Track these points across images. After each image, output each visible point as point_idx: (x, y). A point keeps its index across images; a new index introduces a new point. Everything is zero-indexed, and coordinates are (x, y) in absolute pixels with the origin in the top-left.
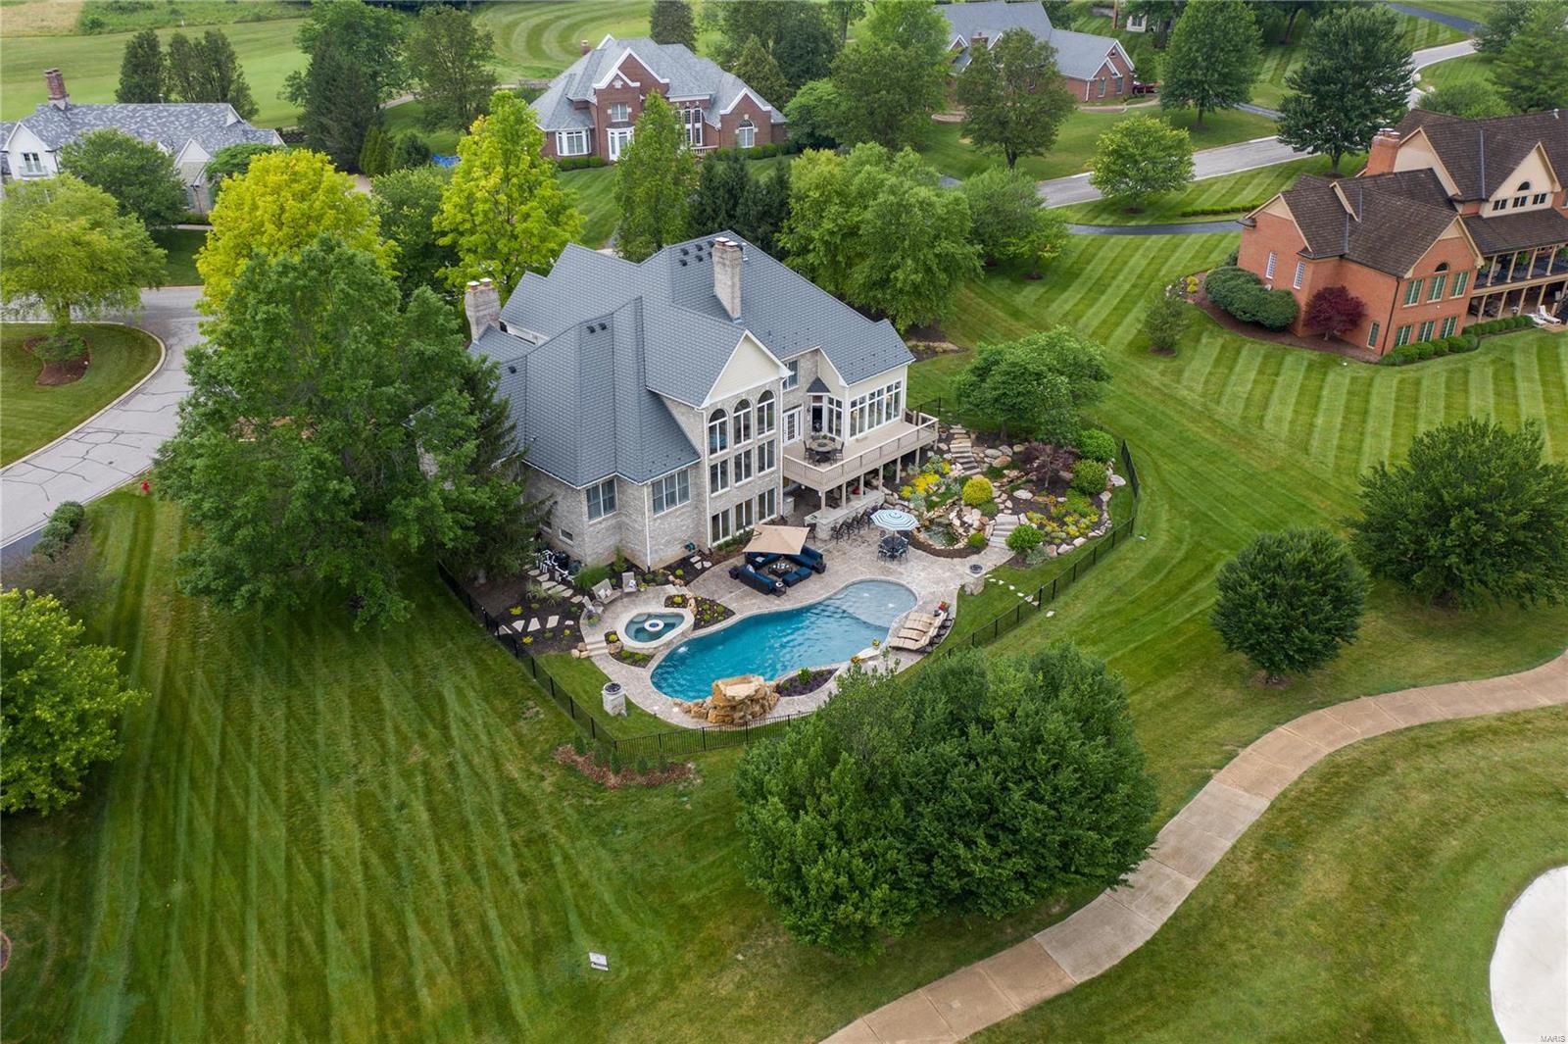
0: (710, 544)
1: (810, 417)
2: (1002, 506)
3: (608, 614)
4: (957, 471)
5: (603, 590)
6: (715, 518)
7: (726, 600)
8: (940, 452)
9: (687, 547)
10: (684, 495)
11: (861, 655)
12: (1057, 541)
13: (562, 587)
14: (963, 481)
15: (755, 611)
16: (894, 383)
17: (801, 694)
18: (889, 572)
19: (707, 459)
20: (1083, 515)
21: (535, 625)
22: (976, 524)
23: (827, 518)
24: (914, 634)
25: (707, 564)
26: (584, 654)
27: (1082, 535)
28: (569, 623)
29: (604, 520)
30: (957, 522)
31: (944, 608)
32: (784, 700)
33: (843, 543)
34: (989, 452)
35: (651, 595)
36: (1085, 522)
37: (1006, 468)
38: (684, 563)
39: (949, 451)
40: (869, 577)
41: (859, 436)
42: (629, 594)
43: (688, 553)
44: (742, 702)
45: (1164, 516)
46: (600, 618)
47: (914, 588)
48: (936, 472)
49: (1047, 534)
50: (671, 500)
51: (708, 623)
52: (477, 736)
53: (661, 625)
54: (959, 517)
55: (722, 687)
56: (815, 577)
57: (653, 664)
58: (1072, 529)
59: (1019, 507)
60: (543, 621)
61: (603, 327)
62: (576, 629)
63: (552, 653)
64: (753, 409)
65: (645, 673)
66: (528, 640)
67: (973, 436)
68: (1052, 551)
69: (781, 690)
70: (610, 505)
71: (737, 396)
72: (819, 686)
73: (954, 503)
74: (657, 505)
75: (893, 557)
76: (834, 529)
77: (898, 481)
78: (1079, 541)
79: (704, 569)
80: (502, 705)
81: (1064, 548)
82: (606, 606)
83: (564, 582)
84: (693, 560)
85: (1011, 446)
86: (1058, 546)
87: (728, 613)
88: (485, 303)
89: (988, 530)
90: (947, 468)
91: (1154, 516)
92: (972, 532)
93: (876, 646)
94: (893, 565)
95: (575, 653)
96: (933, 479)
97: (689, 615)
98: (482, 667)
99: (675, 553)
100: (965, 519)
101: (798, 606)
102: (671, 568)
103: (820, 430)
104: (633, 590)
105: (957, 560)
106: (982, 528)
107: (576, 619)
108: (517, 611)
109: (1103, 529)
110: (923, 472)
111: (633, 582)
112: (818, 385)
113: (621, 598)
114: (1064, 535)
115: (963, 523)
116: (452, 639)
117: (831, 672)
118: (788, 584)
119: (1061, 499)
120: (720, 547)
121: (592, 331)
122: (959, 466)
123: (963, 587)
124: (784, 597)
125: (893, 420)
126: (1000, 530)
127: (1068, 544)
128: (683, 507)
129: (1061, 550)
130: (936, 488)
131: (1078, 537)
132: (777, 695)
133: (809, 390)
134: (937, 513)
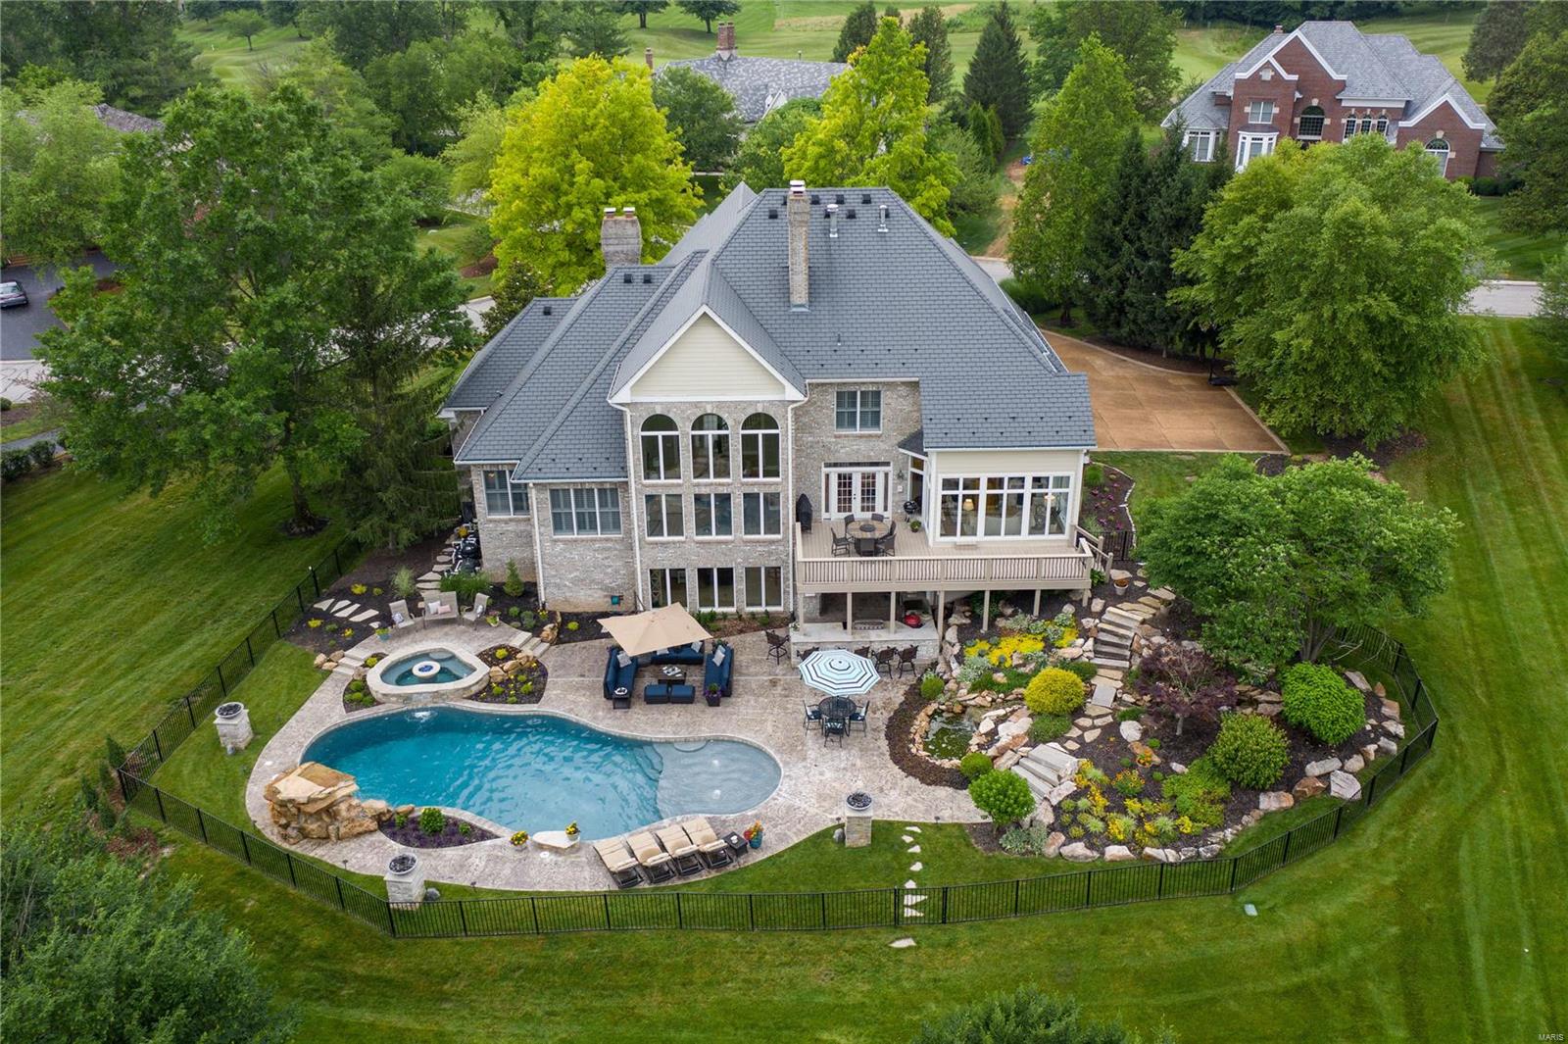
1: (903, 488)
2: (1076, 734)
4: (1080, 649)
5: (441, 604)
6: (656, 575)
7: (560, 682)
8: (1083, 611)
9: (613, 598)
10: (610, 524)
11: (542, 836)
12: (1076, 831)
17: (406, 841)
18: (795, 749)
20: (1176, 812)
21: (349, 611)
22: (1006, 742)
26: (327, 665)
27: (1130, 842)
28: (375, 625)
29: (513, 522)
30: (988, 727)
31: (754, 836)
32: (380, 836)
35: (490, 634)
36: (1165, 823)
39: (1100, 615)
40: (759, 740)
41: (961, 539)
42: (462, 622)
43: (612, 608)
45: (1359, 893)
46: (397, 634)
48: (1046, 639)
49: (1075, 811)
50: (586, 523)
51: (501, 698)
53: (437, 667)
54: (1000, 721)
57: (362, 713)
58: (1126, 825)
59: (1098, 748)
60: (360, 610)
62: (366, 635)
64: (733, 433)
65: (337, 718)
66: (318, 623)
68: (1053, 844)
69: (394, 823)
71: (696, 405)
72: (440, 845)
73: (1021, 696)
74: (560, 523)
77: (984, 630)
78: (1115, 852)
81: (1079, 849)
82: (421, 625)
86: (1070, 840)
87: (534, 697)
88: (618, 237)
89: (1007, 759)
90: (1068, 640)
91: (1335, 883)
92: (985, 751)
93: (569, 832)
94: (813, 744)
95: (320, 658)
96: (1031, 647)
99: (590, 599)
100: (1003, 728)
101: (627, 733)
102: (563, 616)
104: (468, 618)
106: (1005, 751)
108: (361, 590)
109: (1188, 852)
110: (1027, 630)
111: (481, 609)
112: (915, 441)
114: (1100, 827)
115: (992, 732)
117: (484, 835)
118: (652, 699)
119: (1177, 767)
122: (1090, 644)
124: (621, 712)
125: (1048, 536)
126: (1028, 769)
127: (1091, 846)
128: (607, 540)
129: (1066, 851)
130: (1016, 662)
131: (1120, 843)
132: (374, 825)
133: (902, 445)
134: (979, 701)
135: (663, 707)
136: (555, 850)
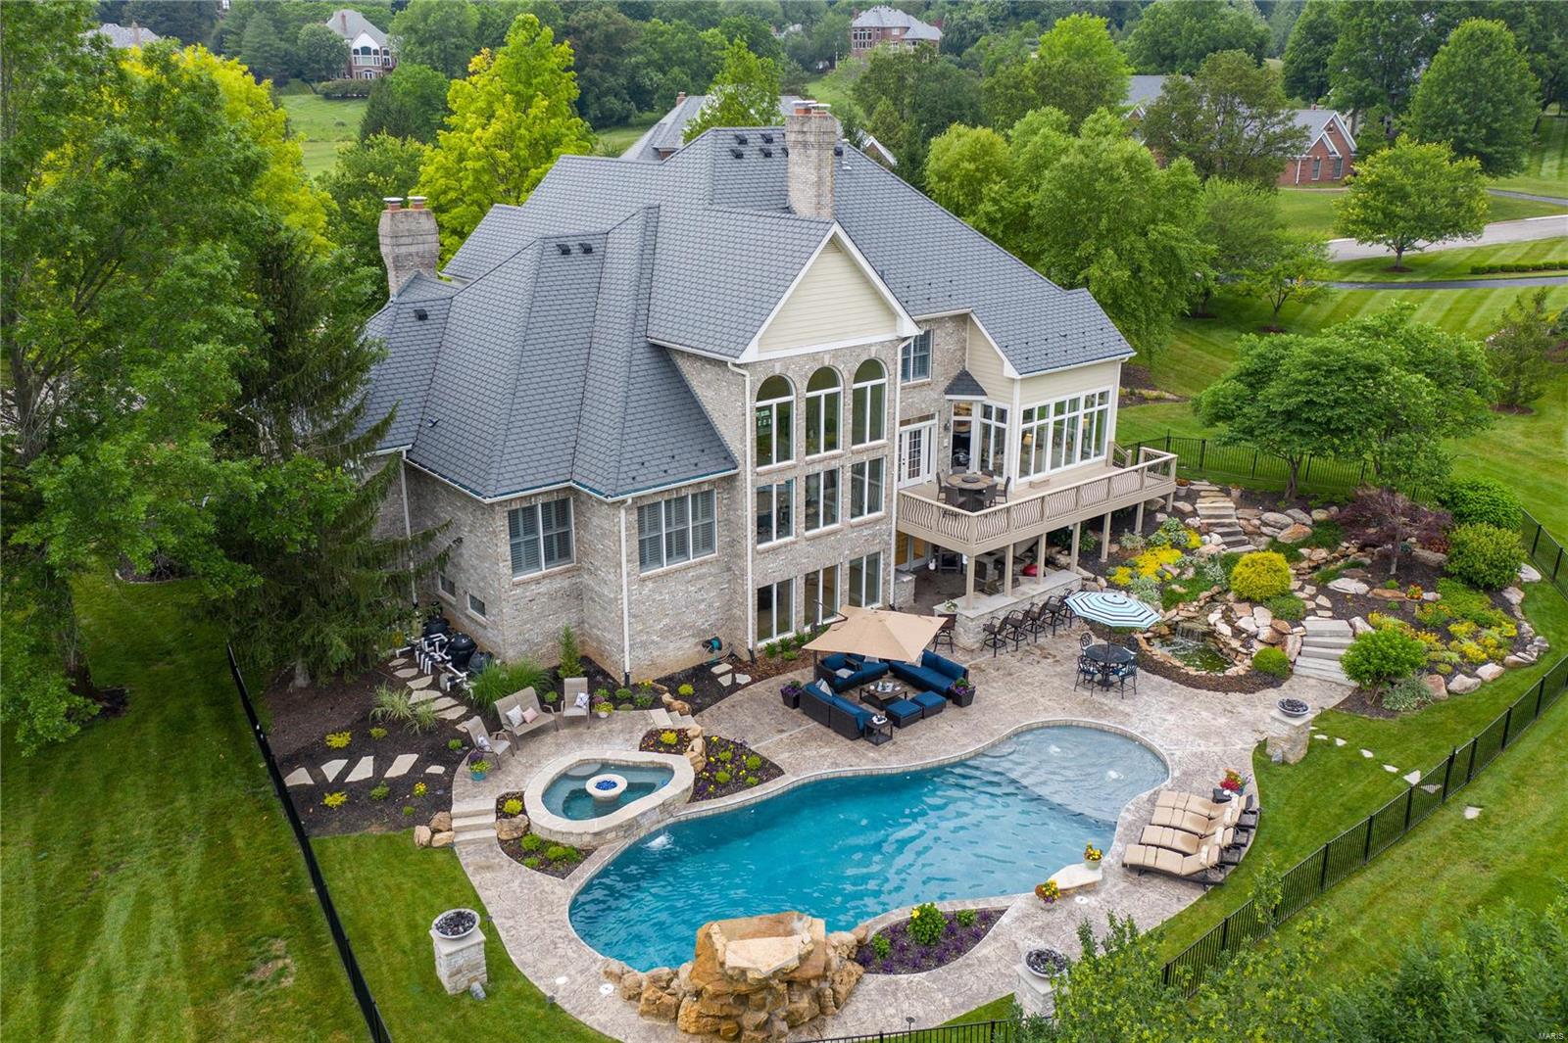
0: (750, 641)
1: (948, 441)
2: (1311, 605)
3: (522, 757)
4: (1213, 544)
5: (519, 710)
6: (764, 595)
7: (768, 744)
8: (1179, 514)
9: (707, 644)
10: (706, 542)
11: (1062, 879)
12: (1444, 668)
13: (448, 701)
14: (1229, 562)
15: (825, 770)
16: (1097, 391)
17: (917, 968)
18: (1102, 711)
19: (750, 476)
20: (1484, 624)
21: (364, 769)
22: (1265, 633)
23: (976, 609)
24: (1178, 840)
25: (743, 679)
26: (441, 839)
27: (1491, 659)
28: (437, 769)
29: (544, 579)
30: (1225, 630)
31: (1233, 784)
32: (874, 981)
33: (1006, 656)
34: (1270, 516)
35: (617, 726)
36: (1492, 635)
37: (1304, 544)
38: (700, 674)
39: (1195, 513)
40: (1061, 717)
41: (1033, 477)
42: (574, 721)
43: (708, 657)
44: (764, 985)
46: (498, 764)
47: (1157, 743)
48: (1175, 545)
49: (1420, 654)
50: (678, 548)
51: (724, 789)
52: (111, 1023)
53: (622, 782)
54: (1227, 618)
55: (719, 941)
56: (951, 711)
57: (587, 871)
58: (1471, 648)
59: (1343, 606)
60: (383, 762)
61: (587, 250)
62: (445, 784)
63: (375, 830)
64: (845, 389)
65: (561, 891)
66: (334, 800)
67: (1235, 493)
68: (1435, 686)
69: (865, 956)
70: (559, 549)
71: (814, 356)
72: (960, 951)
73: (1213, 599)
74: (648, 554)
75: (1106, 684)
76: (989, 629)
77: (1104, 558)
78: (1489, 671)
79: (735, 687)
80: (212, 943)
81: (1460, 682)
82: (519, 742)
83: (456, 692)
84: (716, 670)
85: (1308, 510)
86: (1448, 677)
87: (768, 770)
88: (411, 234)
89: (1292, 644)
90: (1194, 540)
92: (1257, 647)
93: (1092, 858)
94: (1109, 700)
95: (422, 833)
96: (1170, 557)
97: (684, 770)
98: (220, 851)
99: (682, 653)
100: (1241, 624)
101: (915, 764)
102: (672, 682)
103: (966, 465)
104: (583, 712)
105: (1235, 697)
106: (1279, 639)
107: (452, 764)
108: (339, 741)
109: (1532, 650)
110: (1150, 545)
111: (583, 697)
112: (964, 383)
113: (556, 727)
114: (1455, 658)
115: (1238, 632)
116: (195, 788)
117: (988, 918)
118: (896, 721)
119: (1429, 595)
120: (771, 651)
121: (565, 251)
122: (1216, 538)
123: (1262, 746)
124: (888, 746)
125: (1093, 460)
126: (1317, 645)
127: (1468, 675)
128: (701, 564)
129: (1455, 685)
130: (1176, 572)
131: (1484, 663)
132: (858, 969)
133: (949, 391)
134: (1184, 614)
135: (921, 725)
136: (1085, 889)
